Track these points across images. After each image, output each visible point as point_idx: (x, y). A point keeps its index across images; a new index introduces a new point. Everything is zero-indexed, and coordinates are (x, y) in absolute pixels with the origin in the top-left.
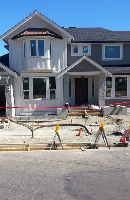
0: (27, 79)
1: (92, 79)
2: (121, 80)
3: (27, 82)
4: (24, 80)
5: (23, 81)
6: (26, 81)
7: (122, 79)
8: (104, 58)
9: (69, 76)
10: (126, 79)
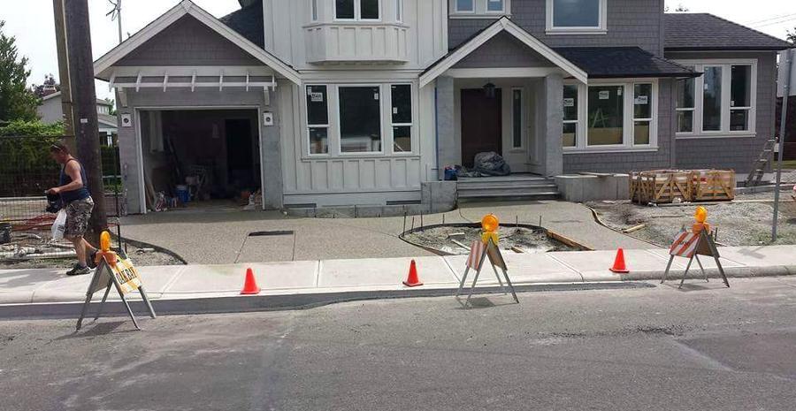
0: (323, 89)
1: (514, 91)
2: (604, 96)
3: (321, 100)
4: (310, 93)
5: (309, 98)
6: (318, 97)
7: (607, 92)
8: (550, 27)
9: (455, 79)
10: (619, 93)
